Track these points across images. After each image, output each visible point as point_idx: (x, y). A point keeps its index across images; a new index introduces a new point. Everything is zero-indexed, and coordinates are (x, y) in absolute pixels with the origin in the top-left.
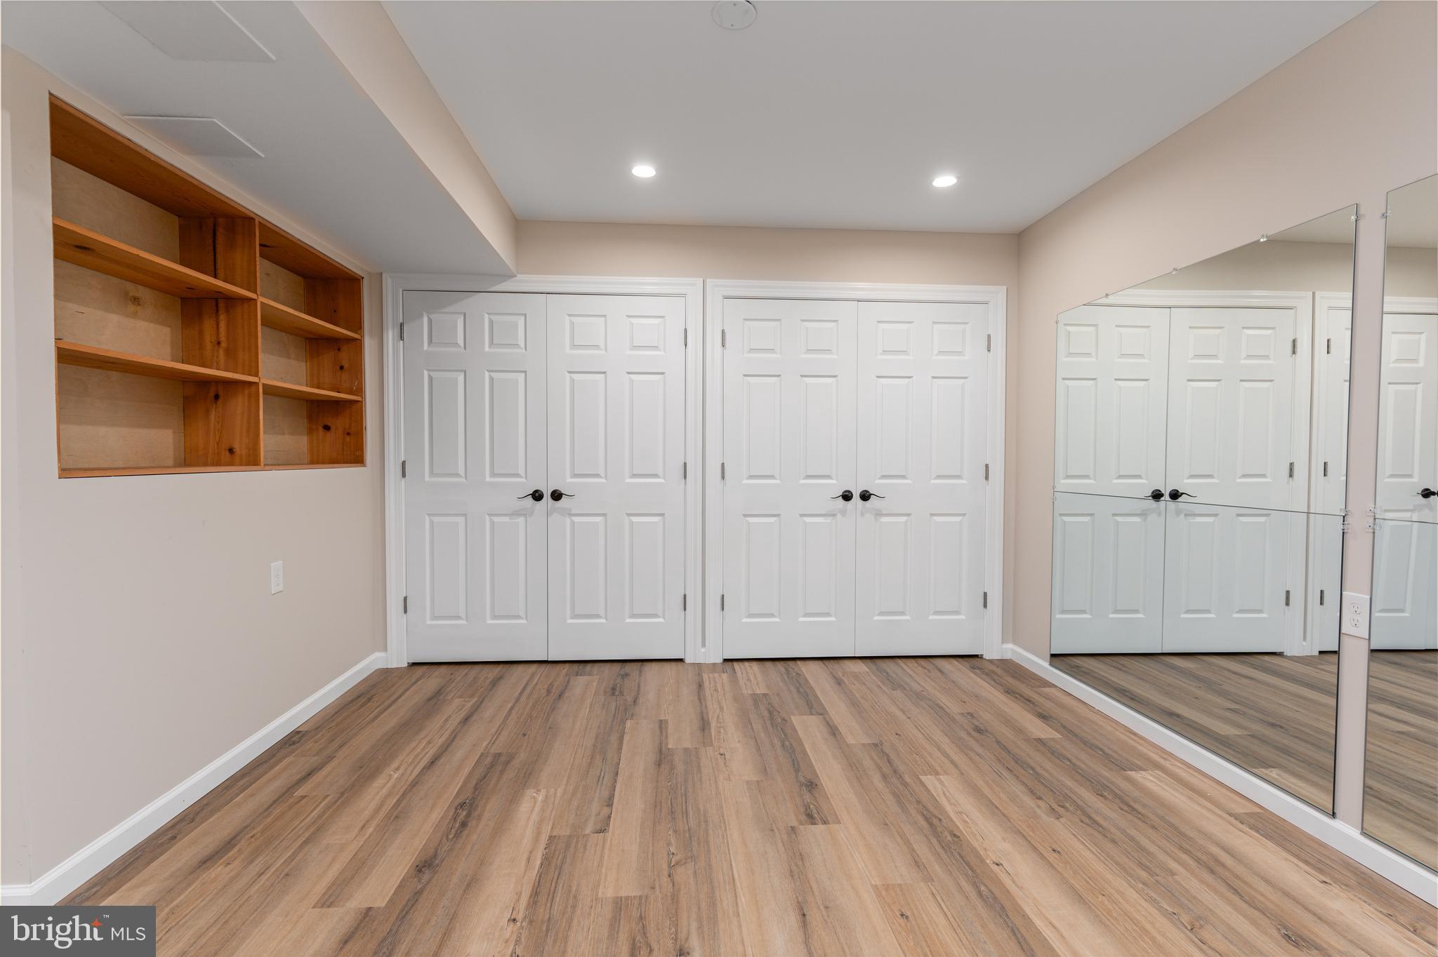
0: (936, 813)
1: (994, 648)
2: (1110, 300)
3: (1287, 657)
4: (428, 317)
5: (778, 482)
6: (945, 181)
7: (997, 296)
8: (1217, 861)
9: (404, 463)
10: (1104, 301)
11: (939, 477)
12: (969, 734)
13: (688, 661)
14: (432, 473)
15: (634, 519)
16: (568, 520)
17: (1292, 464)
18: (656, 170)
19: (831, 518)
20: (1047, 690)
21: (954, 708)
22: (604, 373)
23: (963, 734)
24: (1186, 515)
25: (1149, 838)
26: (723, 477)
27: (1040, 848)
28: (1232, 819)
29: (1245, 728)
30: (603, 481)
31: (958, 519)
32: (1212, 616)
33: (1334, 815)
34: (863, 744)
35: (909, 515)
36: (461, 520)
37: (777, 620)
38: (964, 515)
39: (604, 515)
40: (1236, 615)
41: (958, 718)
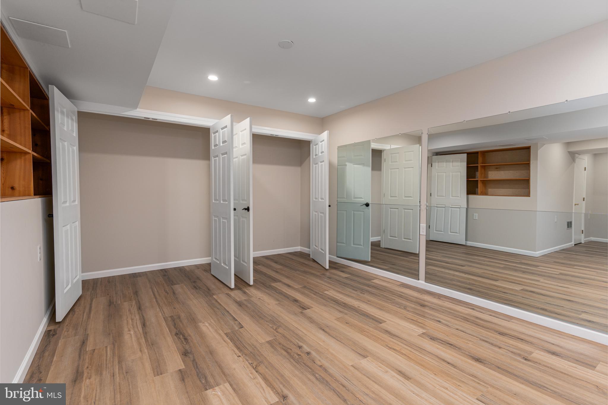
0: (335, 300)
6: (312, 100)
18: (218, 77)
20: (338, 264)
25: (385, 294)
27: (365, 301)
28: (398, 286)
33: (419, 280)
34: (300, 287)
41: (321, 276)
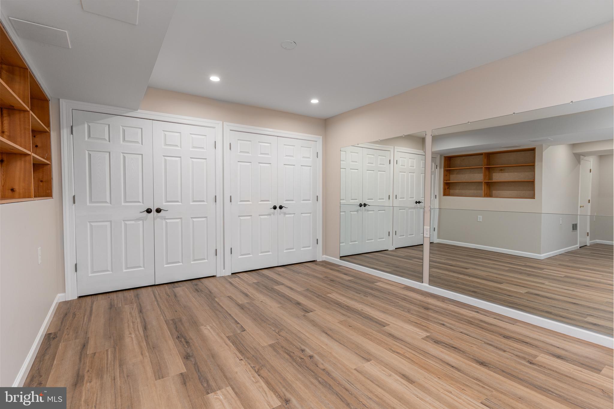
0: (338, 303)
1: (320, 258)
2: (359, 146)
3: (389, 251)
4: (88, 124)
5: (251, 203)
6: (315, 101)
7: (319, 139)
8: (406, 298)
9: (74, 197)
10: (357, 145)
11: (304, 200)
12: (330, 282)
13: (218, 276)
14: (91, 201)
15: (194, 220)
16: (164, 222)
17: (389, 195)
18: (220, 79)
19: (269, 216)
20: (341, 267)
21: (321, 276)
22: (180, 157)
23: (328, 282)
24: (367, 211)
25: (389, 297)
26: (231, 201)
27: (368, 304)
28: (402, 289)
29: (392, 269)
30: (180, 204)
31: (309, 215)
32: (373, 241)
33: (423, 282)
34: (303, 290)
35: (294, 214)
36: (108, 224)
37: (251, 256)
38: (311, 213)
39: (181, 218)
40: (378, 240)
41: (324, 278)
